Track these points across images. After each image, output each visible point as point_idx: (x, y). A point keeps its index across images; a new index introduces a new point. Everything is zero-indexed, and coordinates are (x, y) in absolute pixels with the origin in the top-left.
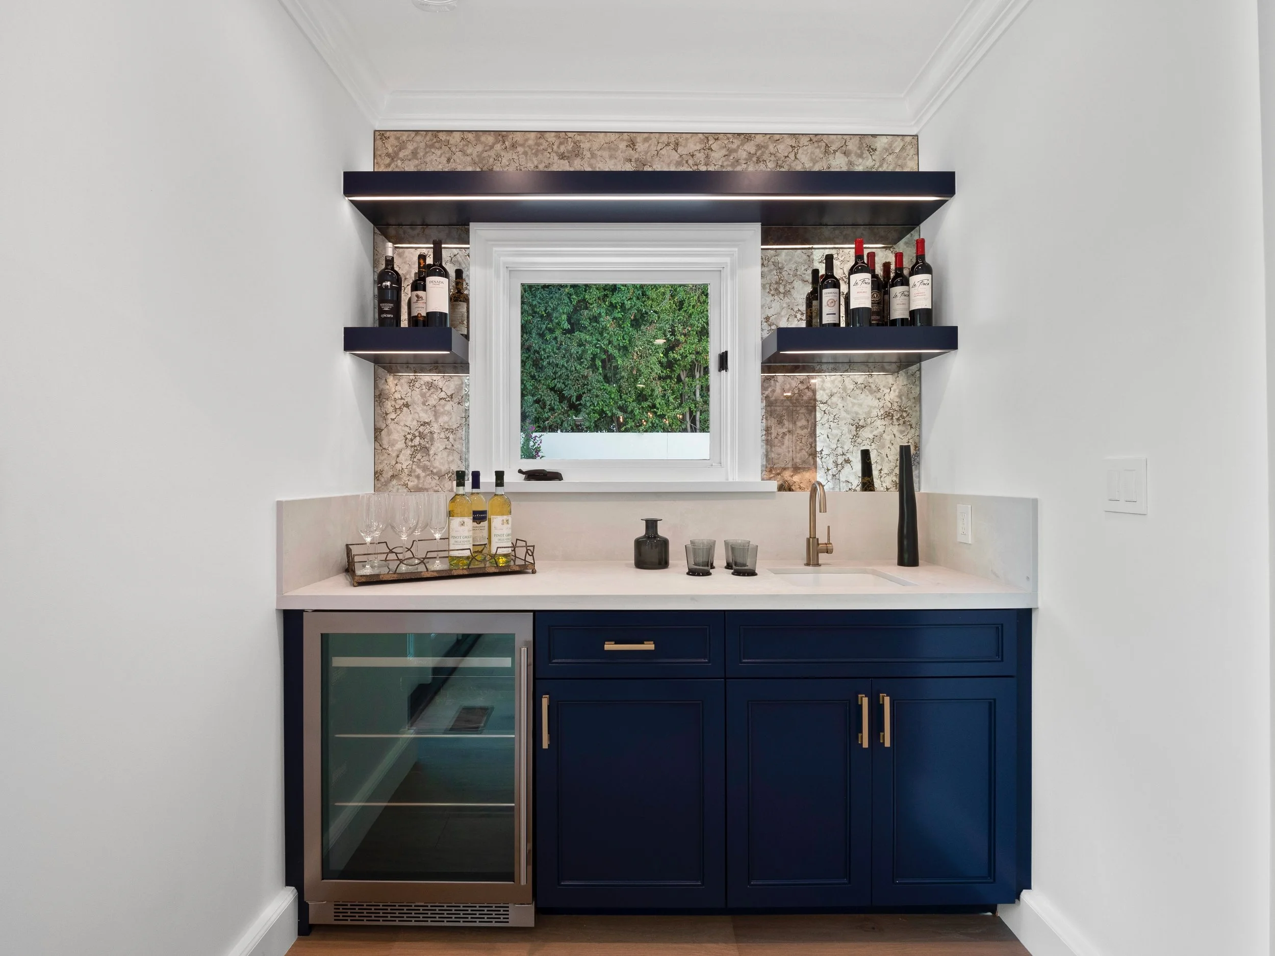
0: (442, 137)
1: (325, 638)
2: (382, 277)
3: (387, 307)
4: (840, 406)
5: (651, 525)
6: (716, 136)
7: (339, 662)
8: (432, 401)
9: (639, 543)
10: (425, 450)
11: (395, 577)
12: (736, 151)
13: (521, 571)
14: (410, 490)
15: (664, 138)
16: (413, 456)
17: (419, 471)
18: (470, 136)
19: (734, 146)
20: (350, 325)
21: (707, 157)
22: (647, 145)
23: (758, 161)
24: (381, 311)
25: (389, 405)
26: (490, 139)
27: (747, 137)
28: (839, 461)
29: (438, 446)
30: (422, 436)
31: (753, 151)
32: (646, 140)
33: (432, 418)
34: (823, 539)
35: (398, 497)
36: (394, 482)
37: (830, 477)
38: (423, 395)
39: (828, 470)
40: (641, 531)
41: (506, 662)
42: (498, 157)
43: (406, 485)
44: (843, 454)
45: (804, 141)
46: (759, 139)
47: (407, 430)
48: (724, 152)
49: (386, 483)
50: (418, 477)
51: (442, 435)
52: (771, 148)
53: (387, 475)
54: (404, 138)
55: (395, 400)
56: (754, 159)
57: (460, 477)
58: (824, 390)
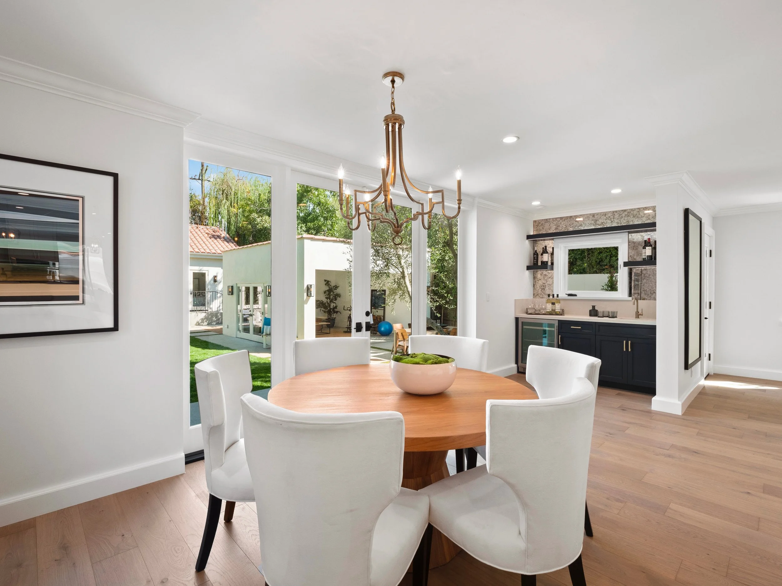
0: (548, 220)
1: (522, 322)
2: (534, 254)
3: (535, 261)
4: (652, 278)
5: (594, 307)
6: (616, 212)
7: (525, 327)
8: (546, 279)
9: (590, 311)
10: (544, 289)
11: (535, 314)
12: (622, 214)
13: (561, 315)
14: (541, 298)
15: (602, 214)
16: (541, 290)
17: (543, 294)
18: (554, 219)
19: (621, 213)
20: (528, 265)
21: (614, 217)
22: (597, 216)
23: (628, 216)
24: (534, 261)
25: (536, 280)
26: (559, 219)
27: (625, 211)
28: (652, 293)
29: (547, 288)
30: (543, 286)
31: (626, 214)
32: (597, 215)
33: (546, 282)
34: (640, 312)
35: (538, 300)
36: (537, 296)
37: (649, 297)
38: (544, 277)
39: (648, 295)
40: (591, 308)
41: (553, 329)
42: (561, 223)
43: (540, 297)
44: (653, 291)
45: (642, 209)
46: (628, 211)
47: (540, 285)
48: (618, 215)
49: (536, 296)
50: (542, 295)
51: (548, 286)
52: (632, 213)
53: (536, 295)
54: (540, 221)
55: (538, 278)
56: (627, 216)
57: (549, 295)
58: (647, 274)
